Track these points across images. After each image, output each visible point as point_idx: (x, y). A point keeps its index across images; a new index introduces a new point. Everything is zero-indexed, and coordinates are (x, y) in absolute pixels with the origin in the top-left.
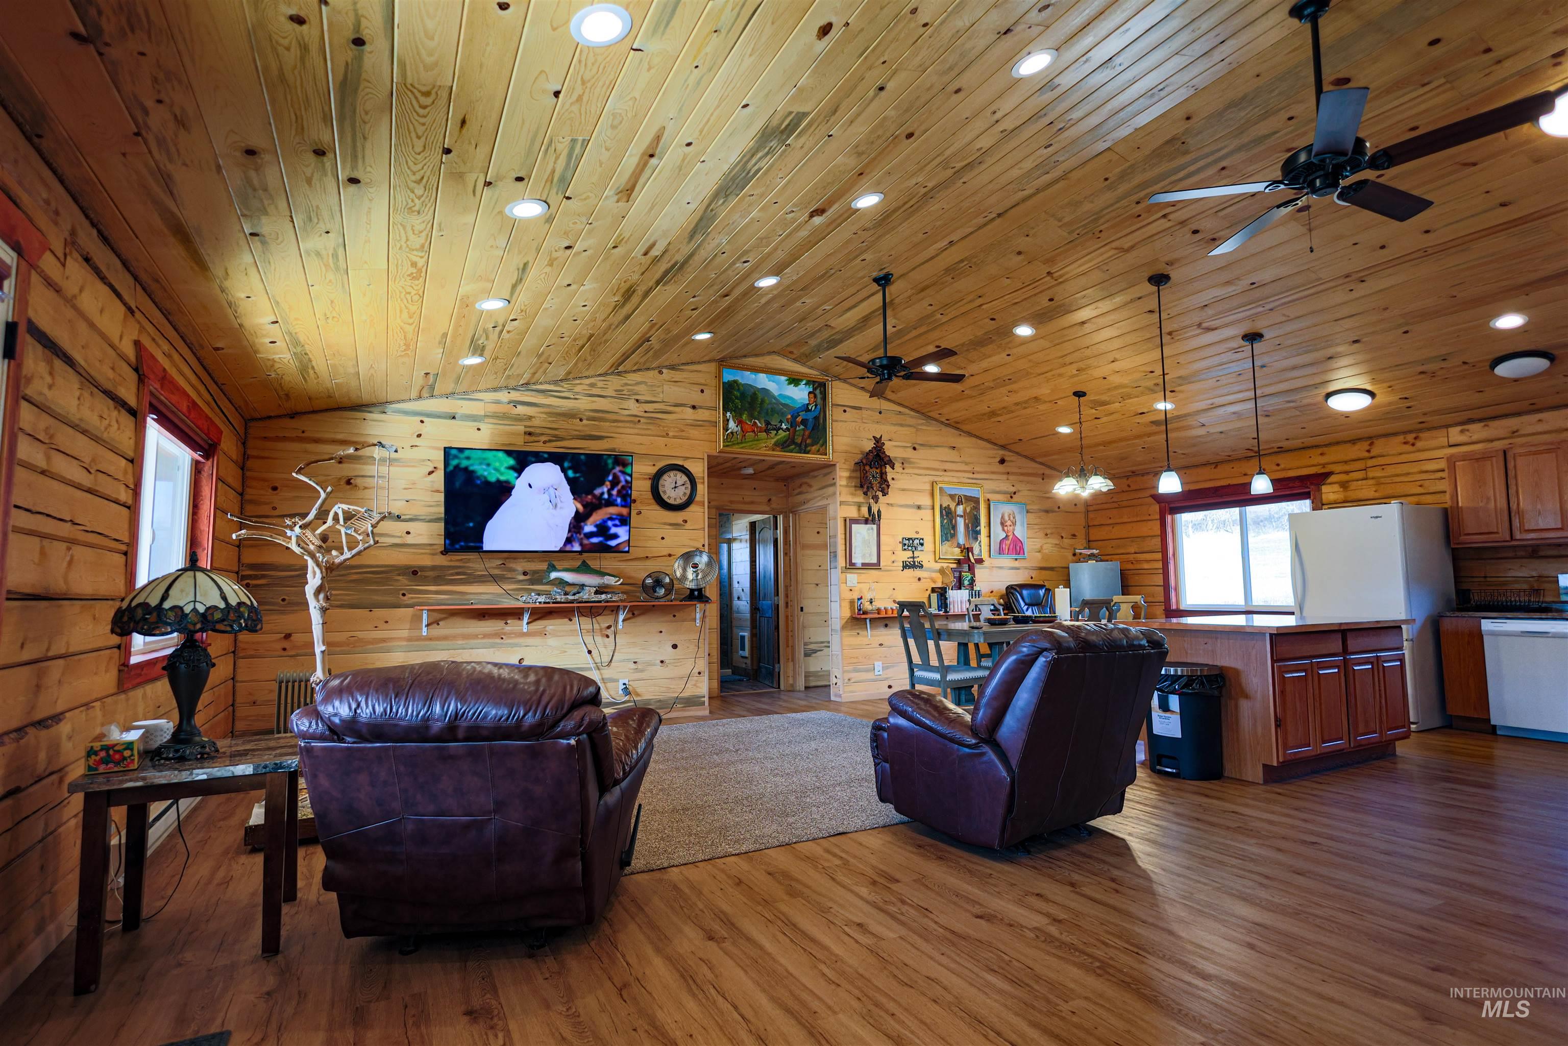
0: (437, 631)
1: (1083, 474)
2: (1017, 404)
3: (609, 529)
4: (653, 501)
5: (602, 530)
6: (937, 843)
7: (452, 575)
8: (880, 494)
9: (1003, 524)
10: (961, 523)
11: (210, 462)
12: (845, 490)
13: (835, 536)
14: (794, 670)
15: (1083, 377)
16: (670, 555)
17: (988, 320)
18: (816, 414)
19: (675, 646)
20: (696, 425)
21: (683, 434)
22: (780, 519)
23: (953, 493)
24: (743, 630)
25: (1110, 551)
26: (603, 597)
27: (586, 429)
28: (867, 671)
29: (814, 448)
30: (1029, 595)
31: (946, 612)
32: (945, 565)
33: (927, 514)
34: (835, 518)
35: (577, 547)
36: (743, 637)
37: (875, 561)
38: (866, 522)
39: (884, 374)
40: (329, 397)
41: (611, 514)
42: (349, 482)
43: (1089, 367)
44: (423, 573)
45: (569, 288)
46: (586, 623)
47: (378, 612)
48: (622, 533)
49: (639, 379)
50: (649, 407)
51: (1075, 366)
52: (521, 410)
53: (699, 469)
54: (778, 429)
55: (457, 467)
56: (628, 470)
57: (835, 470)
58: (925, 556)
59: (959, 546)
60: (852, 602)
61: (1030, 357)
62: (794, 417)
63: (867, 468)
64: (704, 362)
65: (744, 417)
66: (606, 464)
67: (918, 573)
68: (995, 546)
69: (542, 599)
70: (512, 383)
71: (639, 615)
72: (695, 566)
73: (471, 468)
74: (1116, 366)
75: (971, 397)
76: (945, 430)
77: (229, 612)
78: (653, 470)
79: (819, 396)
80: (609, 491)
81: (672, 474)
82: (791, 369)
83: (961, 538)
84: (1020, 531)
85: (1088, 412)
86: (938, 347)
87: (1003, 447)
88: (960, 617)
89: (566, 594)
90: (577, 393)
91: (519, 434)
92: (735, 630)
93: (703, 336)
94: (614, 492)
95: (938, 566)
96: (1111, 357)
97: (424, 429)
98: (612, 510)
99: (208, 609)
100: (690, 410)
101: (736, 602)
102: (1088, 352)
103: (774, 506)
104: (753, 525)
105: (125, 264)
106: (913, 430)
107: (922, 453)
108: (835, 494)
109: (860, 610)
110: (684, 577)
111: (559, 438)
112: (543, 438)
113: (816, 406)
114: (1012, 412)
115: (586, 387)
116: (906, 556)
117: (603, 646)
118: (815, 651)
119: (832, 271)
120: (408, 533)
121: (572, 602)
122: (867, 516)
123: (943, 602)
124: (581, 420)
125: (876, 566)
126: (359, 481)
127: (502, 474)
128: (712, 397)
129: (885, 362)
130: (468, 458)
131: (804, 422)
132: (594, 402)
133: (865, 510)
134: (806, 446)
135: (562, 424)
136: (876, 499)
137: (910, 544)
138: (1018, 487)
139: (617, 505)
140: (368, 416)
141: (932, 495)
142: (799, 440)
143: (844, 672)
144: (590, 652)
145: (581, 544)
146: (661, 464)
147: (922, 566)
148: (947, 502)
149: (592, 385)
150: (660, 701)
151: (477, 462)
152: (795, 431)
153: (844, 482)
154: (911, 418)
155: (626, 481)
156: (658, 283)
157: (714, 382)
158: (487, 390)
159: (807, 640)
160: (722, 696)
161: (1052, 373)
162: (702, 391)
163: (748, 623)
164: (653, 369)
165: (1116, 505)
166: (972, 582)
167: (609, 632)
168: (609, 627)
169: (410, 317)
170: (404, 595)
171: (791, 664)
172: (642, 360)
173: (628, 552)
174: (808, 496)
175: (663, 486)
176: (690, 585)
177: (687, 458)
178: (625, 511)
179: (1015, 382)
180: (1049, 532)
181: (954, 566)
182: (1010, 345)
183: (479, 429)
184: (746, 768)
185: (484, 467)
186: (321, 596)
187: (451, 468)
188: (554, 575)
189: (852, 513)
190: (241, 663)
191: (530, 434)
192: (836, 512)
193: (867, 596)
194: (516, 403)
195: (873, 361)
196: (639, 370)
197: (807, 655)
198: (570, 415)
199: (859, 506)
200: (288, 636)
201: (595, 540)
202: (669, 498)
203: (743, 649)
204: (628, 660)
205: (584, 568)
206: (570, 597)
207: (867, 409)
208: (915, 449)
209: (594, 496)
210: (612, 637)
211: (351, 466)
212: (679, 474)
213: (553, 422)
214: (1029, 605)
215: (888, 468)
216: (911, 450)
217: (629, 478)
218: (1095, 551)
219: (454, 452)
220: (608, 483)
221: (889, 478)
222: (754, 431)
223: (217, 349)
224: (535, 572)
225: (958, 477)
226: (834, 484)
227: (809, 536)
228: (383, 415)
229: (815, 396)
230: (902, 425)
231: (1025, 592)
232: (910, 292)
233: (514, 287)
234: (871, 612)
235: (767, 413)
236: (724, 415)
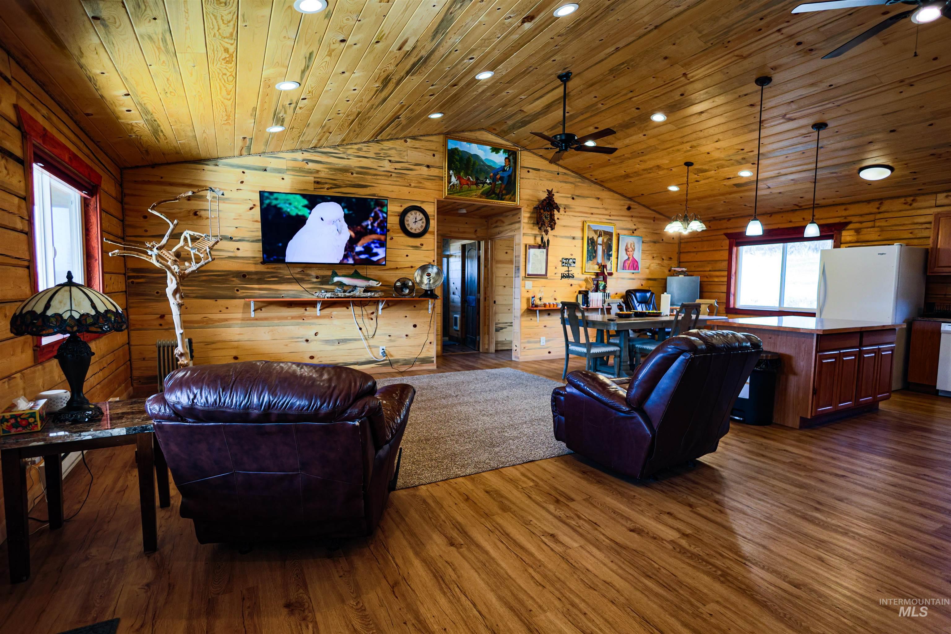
0: (261, 314)
1: (686, 219)
2: (644, 170)
3: (372, 249)
4: (400, 231)
5: (368, 250)
6: (595, 470)
7: (269, 277)
8: (549, 229)
9: (626, 250)
10: (600, 249)
11: (94, 199)
12: (526, 226)
13: (519, 256)
14: (489, 340)
15: (694, 152)
16: (412, 267)
17: (634, 109)
18: (510, 173)
19: (415, 326)
20: (430, 179)
21: (421, 185)
22: (482, 244)
23: (596, 229)
24: (456, 314)
25: (693, 269)
26: (369, 294)
27: (356, 180)
28: (536, 342)
29: (507, 197)
30: (640, 296)
31: (587, 306)
32: (588, 276)
33: (578, 242)
34: (519, 244)
35: (351, 261)
36: (456, 318)
37: (544, 273)
38: (539, 247)
39: (562, 146)
40: (177, 153)
41: (374, 239)
42: (195, 214)
43: (698, 145)
44: (250, 277)
45: (343, 75)
46: (358, 310)
47: (221, 302)
48: (381, 252)
49: (392, 146)
50: (398, 166)
51: (689, 144)
52: (311, 166)
53: (431, 209)
54: (484, 183)
55: (269, 205)
56: (385, 209)
57: (520, 212)
58: (575, 270)
59: (598, 264)
60: (528, 300)
61: (659, 137)
62: (495, 175)
63: (542, 211)
64: (436, 134)
65: (462, 174)
66: (370, 205)
67: (570, 281)
68: (620, 264)
69: (329, 295)
70: (305, 147)
71: (392, 306)
72: (429, 275)
73: (279, 206)
74: (718, 145)
75: (614, 164)
76: (594, 186)
77: (98, 318)
78: (401, 210)
79: (512, 161)
80: (372, 224)
81: (413, 212)
82: (494, 141)
83: (600, 259)
84: (637, 255)
85: (693, 177)
86: (596, 128)
87: (630, 199)
88: (596, 310)
89: (345, 292)
90: (349, 155)
91: (309, 183)
92: (451, 313)
93: (436, 116)
94: (376, 225)
95: (584, 277)
96: (716, 138)
97: (245, 178)
98: (374, 237)
99: (82, 316)
100: (426, 169)
101: (452, 296)
102: (701, 134)
103: (478, 235)
104: (464, 247)
106: (573, 186)
107: (578, 201)
108: (519, 228)
109: (533, 304)
110: (421, 282)
111: (339, 187)
112: (327, 186)
113: (510, 167)
114: (641, 175)
115: (355, 151)
116: (564, 270)
117: (369, 325)
118: (502, 328)
119: (531, 69)
120: (238, 249)
121: (349, 297)
122: (540, 243)
123: (586, 300)
124: (352, 174)
125: (545, 276)
126: (202, 213)
127: (300, 210)
128: (441, 160)
129: (563, 138)
130: (276, 199)
131: (501, 179)
132: (360, 161)
133: (539, 240)
134: (502, 195)
135: (339, 176)
136: (547, 232)
137: (566, 262)
138: (639, 226)
139: (377, 234)
140: (206, 167)
141: (583, 230)
142: (497, 191)
143: (521, 343)
144: (360, 329)
145: (354, 259)
146: (406, 206)
147: (573, 277)
148: (592, 235)
149: (359, 149)
150: (405, 360)
151: (283, 202)
152: (495, 185)
153: (526, 220)
154: (572, 177)
155: (383, 217)
156: (407, 73)
157: (441, 149)
158: (287, 151)
159: (497, 321)
160: (443, 356)
161: (673, 148)
162: (434, 155)
163: (460, 310)
164: (401, 139)
165: (700, 239)
166: (605, 287)
167: (373, 316)
168: (373, 313)
169: (228, 94)
170: (238, 290)
171: (487, 336)
172: (394, 132)
173: (385, 265)
174: (501, 229)
175: (408, 221)
176: (425, 287)
177: (423, 202)
178: (383, 238)
179: (646, 155)
180: (655, 255)
181: (594, 277)
182: (647, 128)
183: (283, 179)
184: (464, 409)
185: (287, 205)
186: (178, 296)
187: (265, 206)
188: (336, 279)
189: (531, 241)
190: (133, 333)
191: (318, 183)
192: (520, 240)
193: (538, 296)
194: (308, 161)
195: (555, 137)
196: (391, 139)
197: (497, 330)
198: (345, 170)
199: (535, 236)
200: (162, 316)
201: (363, 257)
202: (411, 229)
203: (456, 325)
204: (385, 334)
205: (356, 275)
206: (347, 294)
207: (543, 170)
208: (573, 198)
209: (362, 226)
210: (375, 319)
211: (196, 202)
212: (418, 213)
213: (333, 174)
214: (640, 302)
215: (556, 212)
216: (571, 199)
217: (385, 215)
218: (684, 269)
219: (266, 194)
220: (371, 218)
221: (556, 218)
222: (468, 184)
223: (88, 115)
224: (323, 277)
225: (600, 219)
226: (520, 222)
227: (500, 255)
228: (216, 167)
229: (509, 161)
230: (566, 182)
231: (638, 294)
232: (582, 87)
233: (303, 72)
234: (540, 306)
235: (477, 172)
236: (448, 173)
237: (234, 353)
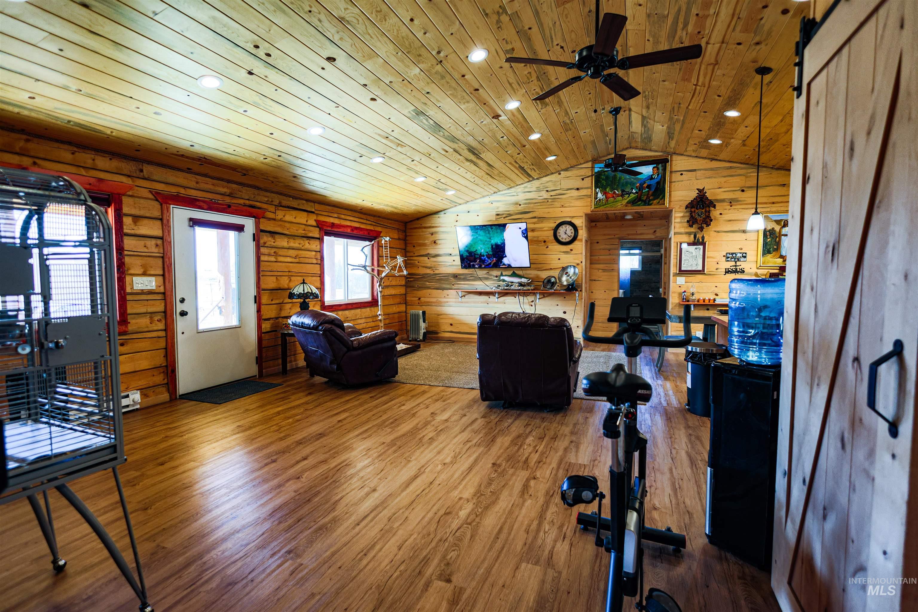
0: (464, 299)
4: (554, 241)
7: (470, 277)
8: (704, 226)
10: (785, 241)
12: (680, 225)
18: (658, 180)
19: (565, 312)
20: (579, 198)
21: (572, 204)
23: (779, 219)
26: (524, 288)
27: (523, 209)
29: (656, 202)
33: (751, 236)
37: (700, 268)
38: (694, 244)
42: (435, 242)
44: (458, 276)
46: (522, 299)
47: (445, 291)
49: (549, 180)
50: (553, 193)
52: (494, 204)
53: (580, 222)
54: (629, 194)
57: (672, 213)
58: (745, 265)
59: (782, 257)
60: (680, 294)
62: (642, 184)
63: (694, 209)
64: (586, 162)
70: (489, 194)
71: (547, 296)
72: (567, 273)
76: (775, 173)
78: (554, 225)
79: (661, 168)
81: (564, 226)
82: (644, 155)
83: (785, 252)
90: (518, 192)
91: (493, 216)
97: (458, 218)
100: (576, 191)
103: (657, 235)
105: (307, 200)
106: (743, 178)
107: (750, 193)
109: (683, 299)
111: (510, 215)
112: (505, 216)
113: (658, 175)
115: (522, 189)
116: (730, 265)
117: (530, 310)
120: (454, 261)
121: (512, 289)
124: (521, 205)
125: (701, 272)
126: (438, 241)
128: (588, 182)
131: (649, 187)
132: (526, 195)
133: (693, 237)
134: (650, 201)
135: (512, 208)
136: (701, 229)
137: (732, 257)
142: (644, 198)
146: (558, 222)
147: (744, 272)
148: (772, 226)
149: (525, 187)
152: (642, 192)
153: (680, 220)
154: (742, 169)
157: (590, 173)
162: (583, 179)
164: (556, 173)
167: (533, 304)
168: (532, 301)
170: (453, 285)
175: (559, 233)
176: (565, 283)
177: (573, 217)
183: (479, 215)
188: (502, 278)
189: (683, 238)
190: (408, 307)
191: (498, 215)
193: (690, 291)
194: (492, 202)
196: (548, 175)
198: (516, 203)
199: (687, 234)
200: (419, 299)
202: (563, 239)
205: (514, 275)
207: (700, 170)
208: (743, 191)
210: (534, 306)
211: (435, 236)
212: (568, 226)
213: (508, 208)
215: (713, 208)
216: (740, 192)
221: (712, 214)
222: (613, 197)
228: (445, 215)
229: (658, 169)
230: (731, 176)
233: (417, 173)
234: (694, 301)
235: (623, 185)
236: (595, 190)
237: (451, 322)
